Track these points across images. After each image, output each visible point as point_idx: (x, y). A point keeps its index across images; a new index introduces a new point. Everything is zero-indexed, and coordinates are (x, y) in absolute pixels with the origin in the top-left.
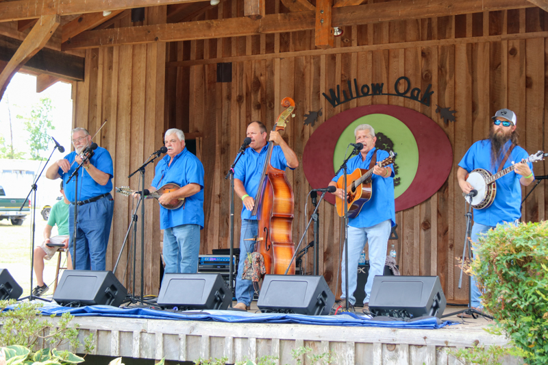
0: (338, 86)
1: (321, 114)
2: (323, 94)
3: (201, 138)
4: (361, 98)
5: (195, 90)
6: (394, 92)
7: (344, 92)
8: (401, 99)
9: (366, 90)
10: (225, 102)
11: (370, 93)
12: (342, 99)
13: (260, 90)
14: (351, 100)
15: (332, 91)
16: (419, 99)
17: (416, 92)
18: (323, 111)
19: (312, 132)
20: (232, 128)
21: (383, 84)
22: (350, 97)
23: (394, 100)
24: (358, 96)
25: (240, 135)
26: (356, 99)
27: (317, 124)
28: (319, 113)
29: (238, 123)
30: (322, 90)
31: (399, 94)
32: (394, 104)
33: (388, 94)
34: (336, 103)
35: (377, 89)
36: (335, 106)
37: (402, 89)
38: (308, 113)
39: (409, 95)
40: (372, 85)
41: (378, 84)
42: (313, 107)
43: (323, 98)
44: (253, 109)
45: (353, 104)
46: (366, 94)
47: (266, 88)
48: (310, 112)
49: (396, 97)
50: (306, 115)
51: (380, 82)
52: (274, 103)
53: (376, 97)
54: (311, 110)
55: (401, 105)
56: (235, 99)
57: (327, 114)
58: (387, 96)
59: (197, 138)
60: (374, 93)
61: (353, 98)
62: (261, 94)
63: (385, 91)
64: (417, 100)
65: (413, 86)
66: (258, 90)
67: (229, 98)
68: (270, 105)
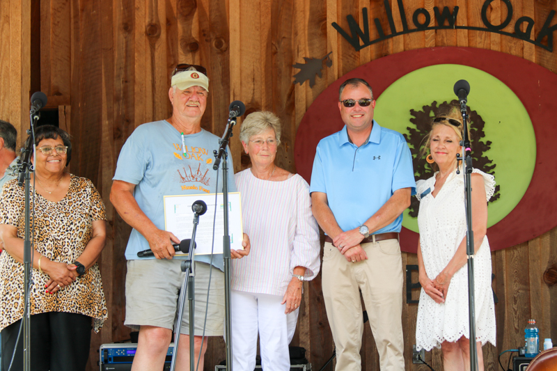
0: (365, 10)
1: (330, 63)
2: (334, 25)
3: (68, 108)
4: (411, 35)
5: (51, 11)
6: (480, 24)
7: (377, 21)
8: (495, 37)
9: (422, 19)
10: (120, 37)
11: (432, 24)
12: (373, 35)
13: (196, 14)
14: (391, 36)
15: (351, 20)
16: (532, 38)
17: (526, 24)
18: (335, 57)
19: (311, 98)
20: (137, 89)
21: (457, 8)
22: (389, 32)
23: (478, 39)
24: (406, 30)
25: (154, 102)
26: (401, 37)
27: (320, 82)
28: (327, 61)
29: (149, 78)
30: (332, 17)
31: (490, 28)
32: (480, 46)
33: (468, 28)
34: (361, 43)
35: (446, 18)
36: (358, 48)
37: (496, 18)
38: (303, 62)
39: (510, 29)
40: (436, 9)
41: (446, 8)
42: (311, 50)
43: (332, 33)
44: (180, 51)
45: (397, 45)
46: (423, 27)
47: (210, 11)
48: (306, 59)
49: (484, 33)
50: (298, 65)
51: (451, 6)
52: (227, 41)
53: (443, 32)
54: (308, 56)
55: (495, 48)
56: (144, 30)
57: (341, 64)
58: (466, 31)
59: (61, 108)
60: (440, 26)
61: (395, 33)
62: (200, 23)
63: (461, 20)
64: (528, 39)
65: (517, 14)
66: (191, 14)
67: (128, 27)
68: (219, 45)
